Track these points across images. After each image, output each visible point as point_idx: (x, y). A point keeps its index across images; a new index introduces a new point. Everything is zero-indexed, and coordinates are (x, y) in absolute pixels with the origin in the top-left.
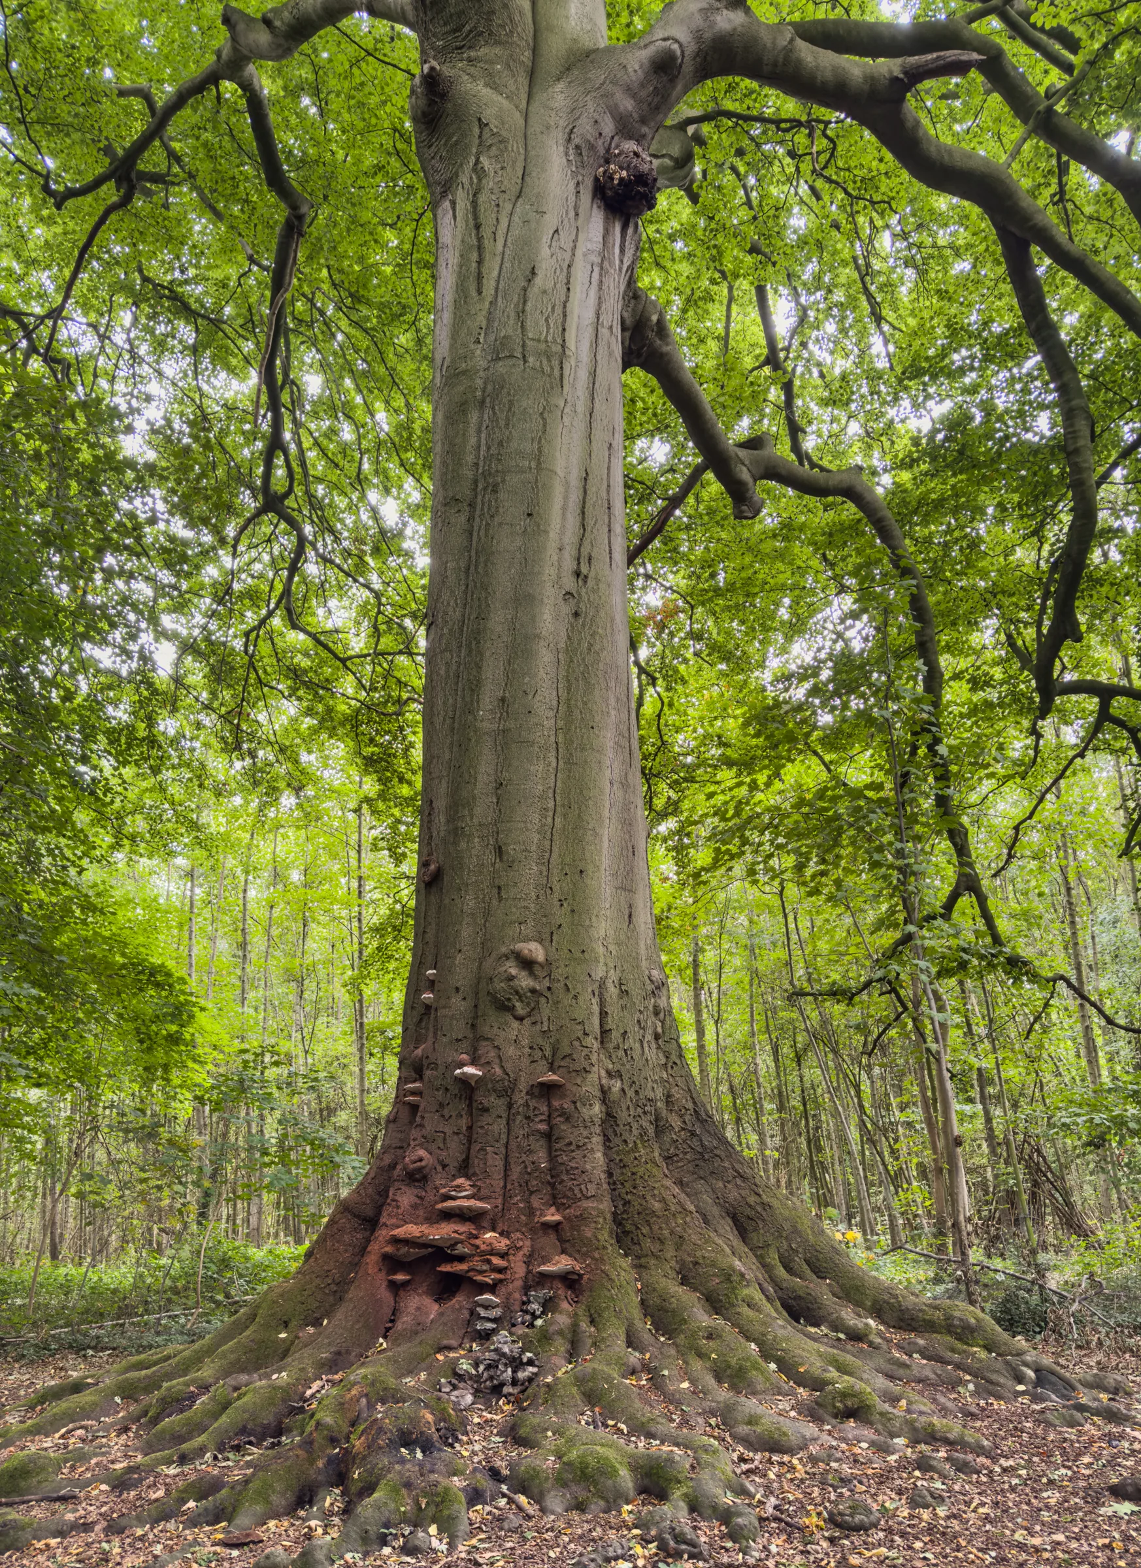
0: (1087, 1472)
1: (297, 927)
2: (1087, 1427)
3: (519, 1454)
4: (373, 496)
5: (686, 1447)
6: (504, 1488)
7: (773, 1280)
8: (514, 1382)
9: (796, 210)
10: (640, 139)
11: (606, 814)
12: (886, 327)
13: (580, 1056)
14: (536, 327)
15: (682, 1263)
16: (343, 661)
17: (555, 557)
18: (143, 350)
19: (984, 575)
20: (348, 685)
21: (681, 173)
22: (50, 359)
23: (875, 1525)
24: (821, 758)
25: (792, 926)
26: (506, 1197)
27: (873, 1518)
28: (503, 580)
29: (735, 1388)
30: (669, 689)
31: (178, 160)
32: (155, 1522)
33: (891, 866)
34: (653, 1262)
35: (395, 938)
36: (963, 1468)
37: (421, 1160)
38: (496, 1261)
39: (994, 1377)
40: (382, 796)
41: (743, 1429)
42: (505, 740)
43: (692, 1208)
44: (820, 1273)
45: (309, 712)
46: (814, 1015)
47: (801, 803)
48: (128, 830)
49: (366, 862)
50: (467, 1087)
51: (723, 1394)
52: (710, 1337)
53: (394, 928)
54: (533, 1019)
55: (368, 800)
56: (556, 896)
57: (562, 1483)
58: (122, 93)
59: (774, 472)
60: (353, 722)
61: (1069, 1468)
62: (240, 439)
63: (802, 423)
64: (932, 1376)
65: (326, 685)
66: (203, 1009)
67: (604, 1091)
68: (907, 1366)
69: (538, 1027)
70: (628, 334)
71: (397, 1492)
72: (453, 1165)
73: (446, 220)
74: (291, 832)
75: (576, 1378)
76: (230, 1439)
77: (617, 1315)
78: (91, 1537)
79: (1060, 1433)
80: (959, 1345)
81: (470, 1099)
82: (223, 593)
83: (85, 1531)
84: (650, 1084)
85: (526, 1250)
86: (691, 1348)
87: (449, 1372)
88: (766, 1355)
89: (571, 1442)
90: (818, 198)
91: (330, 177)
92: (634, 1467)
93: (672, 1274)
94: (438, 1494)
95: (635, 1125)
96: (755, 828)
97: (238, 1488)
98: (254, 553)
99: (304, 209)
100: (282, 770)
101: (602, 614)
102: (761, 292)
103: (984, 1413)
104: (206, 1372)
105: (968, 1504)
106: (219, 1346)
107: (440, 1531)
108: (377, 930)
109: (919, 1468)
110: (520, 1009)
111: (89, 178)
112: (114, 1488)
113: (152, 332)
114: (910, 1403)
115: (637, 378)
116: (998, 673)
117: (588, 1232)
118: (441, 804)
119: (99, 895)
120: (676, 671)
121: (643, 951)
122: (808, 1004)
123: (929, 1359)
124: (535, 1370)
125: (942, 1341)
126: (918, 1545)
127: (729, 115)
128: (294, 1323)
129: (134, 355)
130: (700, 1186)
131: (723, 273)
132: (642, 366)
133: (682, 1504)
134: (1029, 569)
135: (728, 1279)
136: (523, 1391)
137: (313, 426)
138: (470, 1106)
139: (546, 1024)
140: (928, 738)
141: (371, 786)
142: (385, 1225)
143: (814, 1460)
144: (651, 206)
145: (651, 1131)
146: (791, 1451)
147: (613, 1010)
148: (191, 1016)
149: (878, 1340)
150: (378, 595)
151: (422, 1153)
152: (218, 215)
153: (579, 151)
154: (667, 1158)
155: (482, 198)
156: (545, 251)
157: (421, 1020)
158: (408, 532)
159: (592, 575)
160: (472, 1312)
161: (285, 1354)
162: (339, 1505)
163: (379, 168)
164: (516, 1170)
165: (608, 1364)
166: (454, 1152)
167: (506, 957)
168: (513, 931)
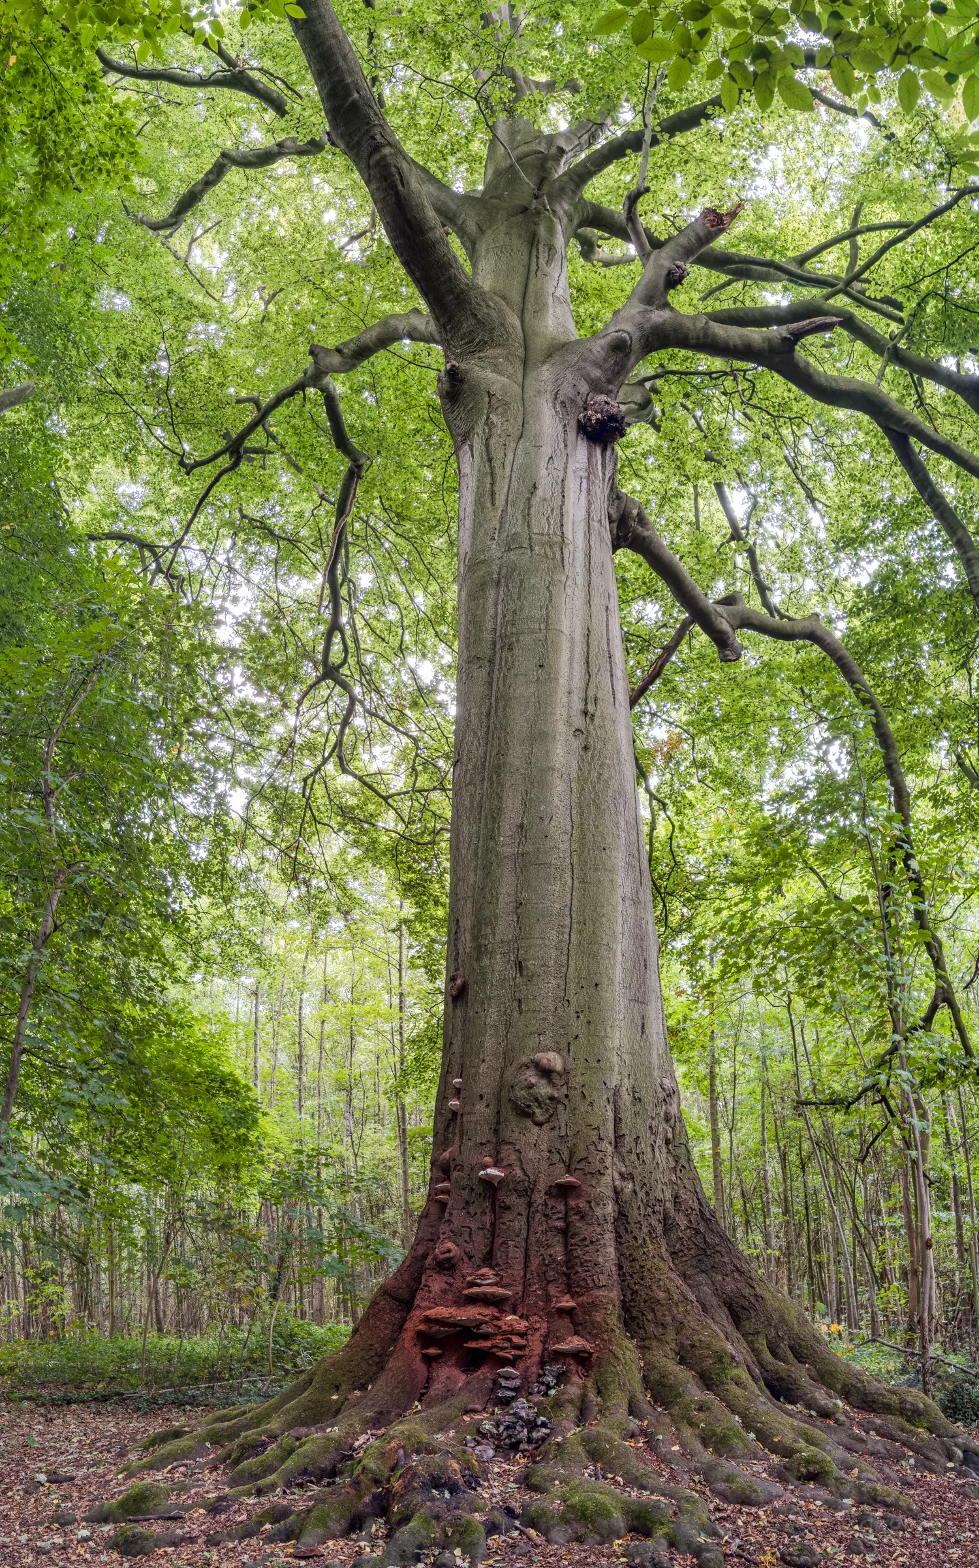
1: (345, 1041)
3: (531, 1498)
4: (411, 661)
5: (671, 1497)
6: (517, 1523)
7: (760, 1363)
8: (530, 1441)
9: (735, 429)
10: (608, 393)
11: (619, 929)
12: (820, 506)
13: (595, 1159)
14: (539, 524)
15: (682, 1346)
16: (385, 799)
17: (565, 700)
18: (237, 565)
19: (930, 703)
20: (388, 820)
21: (646, 412)
22: (170, 576)
24: (817, 874)
25: (799, 1039)
26: (526, 1285)
27: (816, 1559)
28: (520, 722)
29: (718, 1452)
30: (678, 813)
31: (274, 438)
32: (242, 1538)
33: (879, 978)
34: (655, 1343)
35: (431, 1049)
36: (892, 1525)
37: (449, 1251)
38: (516, 1340)
39: (932, 1454)
40: (418, 917)
41: (721, 1486)
42: (525, 863)
43: (693, 1298)
44: (800, 1358)
45: (356, 843)
46: (818, 1124)
47: (799, 917)
48: (204, 953)
49: (406, 980)
50: (489, 1185)
51: (708, 1456)
52: (700, 1409)
53: (430, 1040)
54: (551, 1125)
55: (406, 921)
56: (573, 1008)
57: (565, 1520)
58: (239, 401)
59: (747, 622)
60: (394, 852)
62: (306, 623)
63: (767, 583)
64: (882, 1450)
65: (371, 820)
66: (265, 1114)
67: (617, 1192)
68: (863, 1441)
69: (556, 1132)
70: (615, 525)
71: (429, 1523)
72: (478, 1257)
73: (466, 457)
74: (340, 952)
75: (583, 1439)
76: (295, 1478)
77: (621, 1387)
78: (196, 1548)
80: (909, 1426)
81: (494, 1200)
82: (288, 747)
83: (192, 1543)
84: (660, 1186)
85: (543, 1331)
86: (683, 1418)
87: (474, 1431)
88: (747, 1427)
89: (574, 1489)
90: (751, 420)
91: (381, 440)
92: (626, 1511)
93: (671, 1355)
94: (462, 1526)
95: (644, 1223)
96: (758, 942)
97: (303, 1515)
98: (313, 712)
99: (362, 461)
100: (330, 897)
101: (609, 746)
102: (719, 486)
104: (274, 1425)
105: (891, 1553)
106: (284, 1405)
107: (463, 1553)
108: (413, 1042)
109: (859, 1523)
110: (540, 1115)
111: (210, 454)
112: (209, 1511)
113: (245, 552)
114: (861, 1470)
115: (625, 556)
116: (953, 791)
117: (598, 1317)
118: (467, 923)
119: (180, 1011)
120: (684, 797)
121: (655, 1060)
122: (812, 1114)
123: (882, 1436)
124: (548, 1431)
127: (674, 373)
128: (344, 1387)
129: (231, 569)
130: (702, 1278)
131: (687, 477)
132: (630, 547)
133: (663, 1541)
134: (965, 698)
135: (721, 1361)
136: (537, 1448)
137: (364, 612)
138: (493, 1204)
139: (563, 1129)
140: (900, 854)
141: (409, 910)
142: (419, 1306)
143: (776, 1512)
144: (622, 434)
145: (660, 1228)
146: (758, 1505)
147: (627, 1116)
148: (255, 1121)
149: (843, 1418)
150: (415, 740)
151: (450, 1245)
152: (299, 470)
153: (564, 405)
154: (673, 1254)
155: (493, 441)
156: (543, 472)
157: (448, 1126)
158: (442, 687)
159: (598, 713)
160: (495, 1382)
161: (337, 1412)
162: (383, 1531)
163: (417, 431)
164: (535, 1262)
165: (611, 1428)
166: (479, 1245)
167: (527, 1066)
168: (532, 1042)
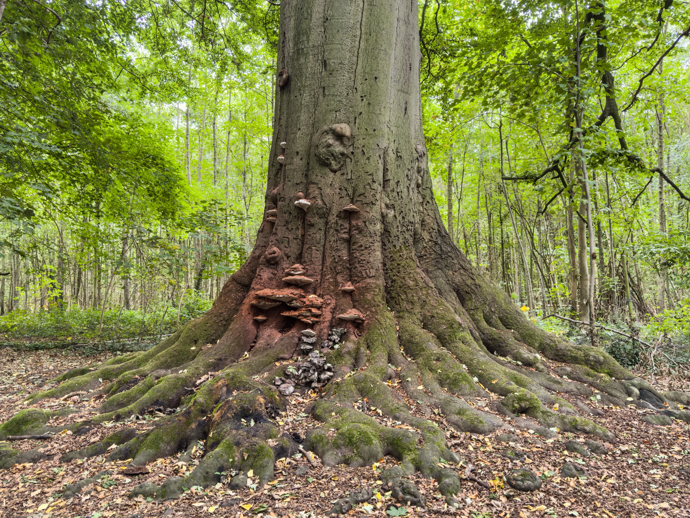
0: (679, 457)
2: (673, 426)
3: (314, 426)
5: (418, 427)
6: (301, 447)
7: (479, 328)
8: (319, 380)
11: (394, 40)
13: (369, 195)
15: (425, 317)
23: (538, 488)
26: (323, 275)
27: (536, 483)
29: (451, 391)
34: (406, 314)
36: (595, 449)
37: (274, 253)
38: (314, 310)
39: (614, 392)
41: (455, 418)
43: (432, 285)
44: (507, 326)
50: (301, 211)
51: (443, 394)
52: (438, 360)
54: (342, 172)
56: (359, 94)
57: (336, 446)
61: (666, 453)
64: (575, 390)
67: (383, 216)
68: (559, 383)
69: (345, 177)
72: (293, 256)
75: (354, 380)
76: (148, 407)
77: (383, 344)
78: (50, 463)
79: (656, 429)
80: (592, 371)
81: (304, 219)
83: (48, 459)
84: (412, 213)
85: (332, 306)
86: (426, 365)
87: (282, 373)
88: (472, 372)
89: (346, 420)
92: (382, 439)
93: (418, 322)
94: (256, 451)
95: (401, 237)
97: (141, 438)
103: (606, 414)
105: (600, 475)
106: (158, 353)
107: (255, 474)
109: (567, 449)
110: (334, 165)
112: (74, 433)
114: (561, 406)
117: (369, 297)
118: (290, 34)
121: (412, 132)
123: (573, 379)
124: (331, 374)
125: (581, 369)
126: (567, 504)
128: (200, 341)
130: (439, 273)
133: (411, 465)
135: (451, 326)
136: (324, 386)
138: (303, 223)
139: (350, 174)
142: (253, 288)
143: (498, 440)
145: (411, 240)
146: (484, 433)
147: (392, 167)
149: (541, 367)
151: (275, 249)
154: (420, 257)
157: (277, 173)
160: (300, 339)
161: (191, 359)
162: (200, 452)
164: (329, 261)
165: (375, 373)
166: (294, 249)
167: (327, 132)
168: (331, 116)
